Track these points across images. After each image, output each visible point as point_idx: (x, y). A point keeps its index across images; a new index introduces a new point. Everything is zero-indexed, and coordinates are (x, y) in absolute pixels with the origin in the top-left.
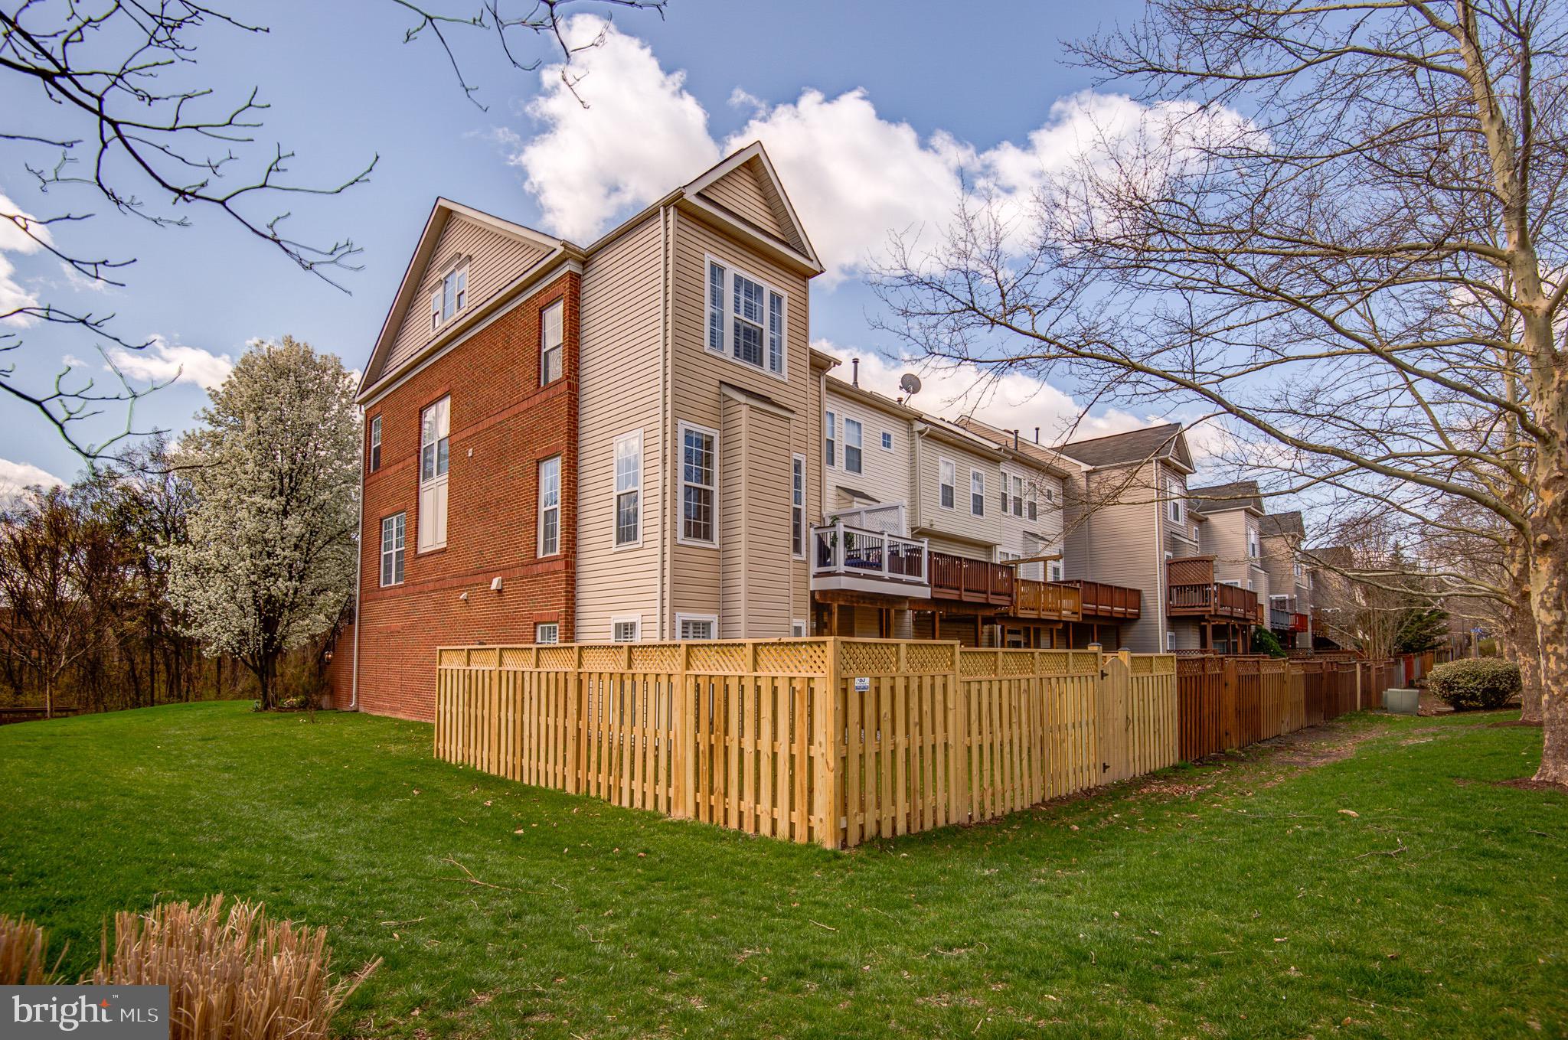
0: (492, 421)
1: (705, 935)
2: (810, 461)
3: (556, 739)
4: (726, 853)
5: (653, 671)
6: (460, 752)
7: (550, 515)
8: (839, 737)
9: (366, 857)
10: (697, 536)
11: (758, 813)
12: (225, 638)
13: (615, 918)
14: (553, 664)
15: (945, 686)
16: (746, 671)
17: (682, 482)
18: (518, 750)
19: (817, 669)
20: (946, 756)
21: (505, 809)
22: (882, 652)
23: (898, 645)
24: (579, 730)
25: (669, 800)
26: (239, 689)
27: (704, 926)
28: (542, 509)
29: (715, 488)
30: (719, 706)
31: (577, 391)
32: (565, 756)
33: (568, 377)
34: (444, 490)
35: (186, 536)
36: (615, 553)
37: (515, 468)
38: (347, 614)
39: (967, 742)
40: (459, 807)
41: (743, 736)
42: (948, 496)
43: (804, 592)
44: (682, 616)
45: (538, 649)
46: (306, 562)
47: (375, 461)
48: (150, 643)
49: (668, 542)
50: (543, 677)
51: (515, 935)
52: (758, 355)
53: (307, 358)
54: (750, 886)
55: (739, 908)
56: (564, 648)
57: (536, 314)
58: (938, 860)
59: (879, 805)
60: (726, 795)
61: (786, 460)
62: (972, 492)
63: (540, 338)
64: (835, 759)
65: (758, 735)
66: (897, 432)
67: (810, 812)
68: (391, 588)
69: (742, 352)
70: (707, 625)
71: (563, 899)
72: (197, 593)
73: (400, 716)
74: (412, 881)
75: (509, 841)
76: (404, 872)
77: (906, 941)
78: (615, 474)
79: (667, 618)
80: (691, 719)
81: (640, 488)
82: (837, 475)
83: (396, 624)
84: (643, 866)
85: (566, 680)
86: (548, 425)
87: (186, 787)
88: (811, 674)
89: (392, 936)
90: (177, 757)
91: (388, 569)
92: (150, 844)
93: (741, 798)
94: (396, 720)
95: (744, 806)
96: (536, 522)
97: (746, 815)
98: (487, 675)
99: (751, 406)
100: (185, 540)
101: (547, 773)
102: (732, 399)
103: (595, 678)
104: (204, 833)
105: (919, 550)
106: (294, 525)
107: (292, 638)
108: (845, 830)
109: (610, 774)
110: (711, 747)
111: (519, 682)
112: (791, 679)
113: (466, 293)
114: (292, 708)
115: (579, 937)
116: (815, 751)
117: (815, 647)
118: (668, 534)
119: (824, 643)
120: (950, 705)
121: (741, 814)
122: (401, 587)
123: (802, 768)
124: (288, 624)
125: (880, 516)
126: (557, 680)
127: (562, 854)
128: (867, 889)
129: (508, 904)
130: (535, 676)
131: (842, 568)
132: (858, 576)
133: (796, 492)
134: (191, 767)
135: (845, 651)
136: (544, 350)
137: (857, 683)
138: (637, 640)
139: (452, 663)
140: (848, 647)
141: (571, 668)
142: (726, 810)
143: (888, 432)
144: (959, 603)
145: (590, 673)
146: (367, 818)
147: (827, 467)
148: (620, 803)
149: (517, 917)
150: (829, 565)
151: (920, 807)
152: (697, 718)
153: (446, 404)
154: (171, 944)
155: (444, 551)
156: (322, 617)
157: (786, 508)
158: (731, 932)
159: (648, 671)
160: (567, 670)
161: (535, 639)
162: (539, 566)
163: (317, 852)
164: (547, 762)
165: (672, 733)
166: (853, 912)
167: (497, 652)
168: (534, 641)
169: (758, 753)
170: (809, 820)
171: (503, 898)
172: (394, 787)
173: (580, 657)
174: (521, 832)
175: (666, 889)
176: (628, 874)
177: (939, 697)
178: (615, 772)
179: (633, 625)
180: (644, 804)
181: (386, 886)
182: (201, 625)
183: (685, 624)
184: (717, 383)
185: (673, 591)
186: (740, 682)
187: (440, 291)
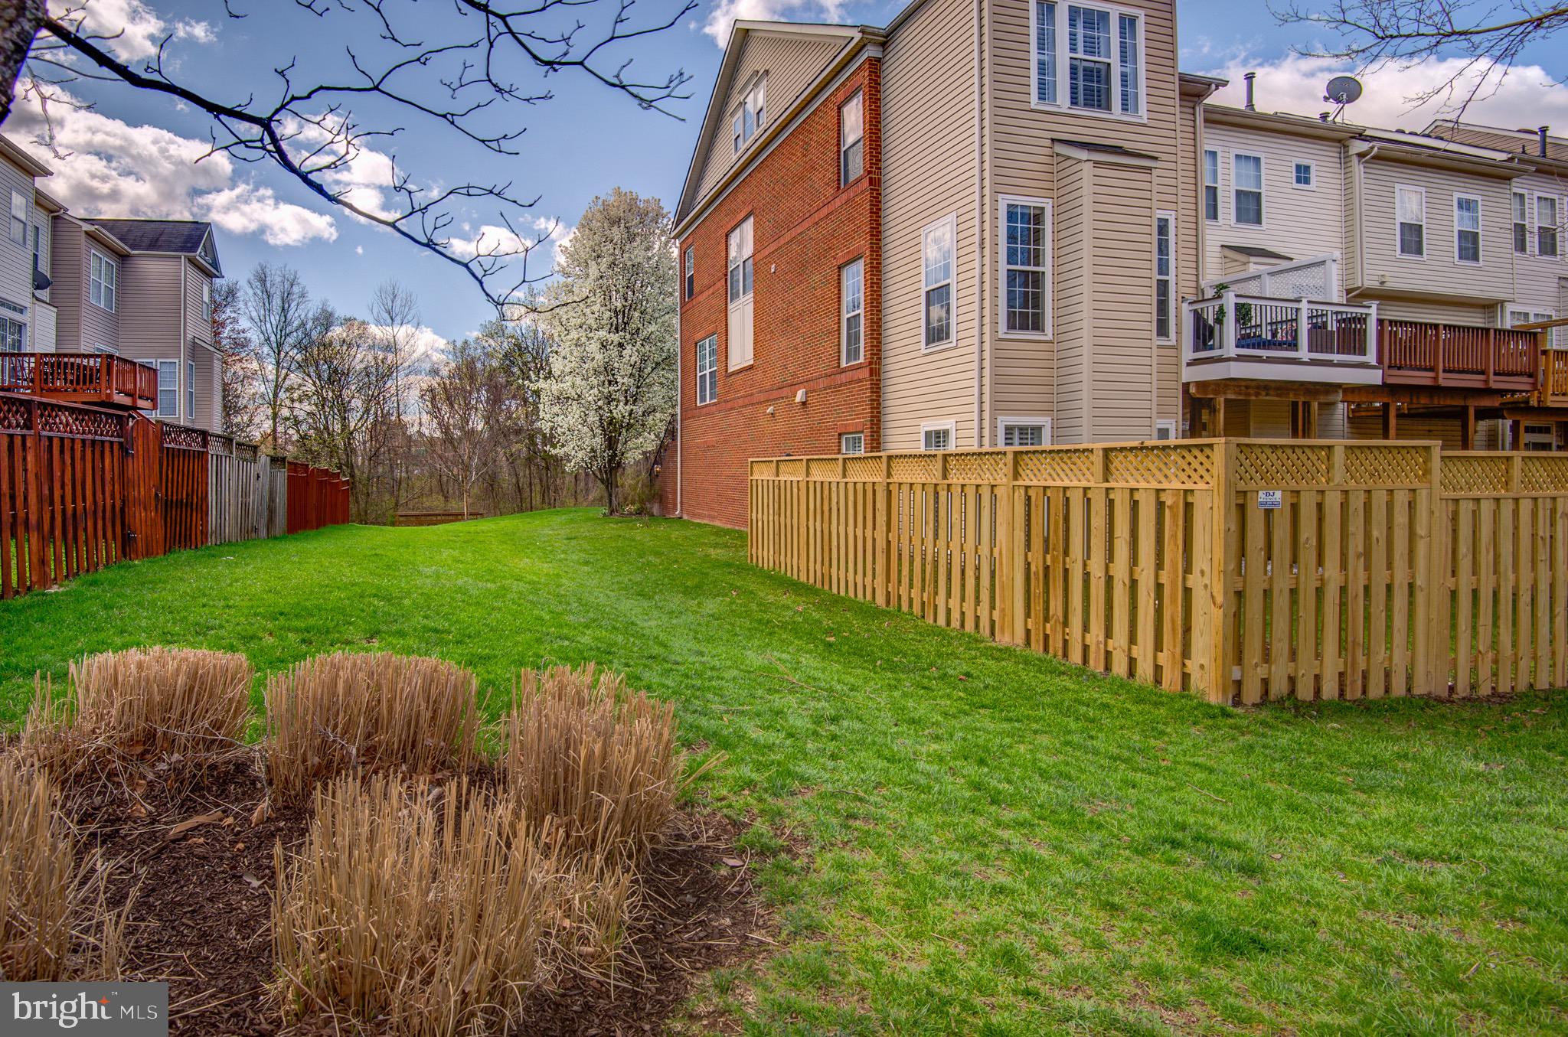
0: (793, 233)
1: (1043, 774)
2: (1181, 218)
3: (865, 551)
4: (1068, 690)
5: (973, 482)
6: (771, 558)
7: (853, 321)
8: (1232, 566)
9: (695, 646)
10: (1024, 327)
11: (1110, 649)
12: (580, 454)
13: (937, 738)
14: (861, 475)
15: (1411, 506)
16: (1093, 480)
17: (1003, 266)
18: (827, 559)
19: (1197, 479)
20: (1411, 604)
21: (816, 615)
22: (1304, 458)
23: (1330, 447)
24: (889, 542)
25: (993, 623)
26: (591, 497)
27: (1044, 766)
28: (845, 316)
29: (1047, 268)
30: (1056, 522)
31: (880, 186)
32: (874, 569)
33: (870, 172)
34: (749, 310)
35: (550, 372)
36: (925, 355)
37: (817, 277)
38: (671, 433)
39: (1450, 583)
40: (773, 609)
41: (1089, 558)
42: (1412, 238)
43: (1173, 384)
44: (1005, 420)
45: (844, 460)
46: (638, 387)
47: (689, 289)
48: (529, 460)
49: (987, 338)
50: (851, 487)
51: (834, 738)
52: (1103, 97)
53: (632, 204)
54: (1101, 730)
55: (1086, 753)
56: (871, 458)
57: (835, 113)
58: (1397, 740)
59: (1293, 655)
60: (1066, 623)
61: (1147, 221)
62: (1456, 229)
63: (839, 137)
64: (1225, 593)
65: (1110, 557)
66: (1321, 161)
67: (1186, 653)
68: (706, 406)
69: (1081, 98)
70: (1037, 431)
71: (880, 711)
72: (560, 418)
73: (717, 523)
74: (735, 672)
75: (821, 647)
76: (729, 663)
77: (1341, 835)
78: (923, 269)
79: (986, 424)
80: (1020, 535)
81: (952, 280)
82: (1226, 229)
83: (712, 439)
84: (965, 690)
85: (874, 491)
86: (848, 228)
87: (558, 576)
88: (1189, 486)
89: (722, 719)
90: (551, 552)
91: (703, 390)
92: (536, 619)
93: (1086, 628)
94: (714, 527)
95: (1090, 639)
96: (839, 330)
97: (1093, 649)
98: (795, 485)
99: (1096, 162)
100: (549, 375)
101: (856, 584)
102: (1069, 158)
103: (905, 489)
104: (573, 614)
105: (1362, 320)
106: (631, 353)
107: (629, 455)
108: (1239, 684)
109: (923, 590)
110: (1047, 568)
111: (826, 492)
112: (1158, 491)
113: (765, 109)
114: (631, 514)
115: (899, 751)
116: (1193, 581)
117: (1196, 452)
118: (987, 329)
119: (1211, 446)
120: (1421, 530)
121: (1086, 648)
122: (714, 404)
123: (1173, 601)
124: (626, 442)
125: (1295, 278)
126: (865, 491)
127: (875, 666)
128: (1273, 760)
129: (827, 708)
130: (842, 487)
131: (1231, 349)
132: (1258, 359)
133: (1160, 260)
134: (560, 560)
135: (1242, 457)
136: (843, 149)
137: (1262, 496)
138: (952, 447)
139: (763, 474)
140: (1247, 450)
141: (879, 479)
142: (1065, 642)
143: (1304, 162)
144: (1435, 390)
145: (900, 484)
146: (695, 612)
147: (1206, 224)
148: (935, 621)
149: (834, 720)
150: (1212, 348)
151: (1362, 666)
152: (1028, 535)
153: (749, 226)
154: (560, 699)
155: (751, 367)
156: (653, 437)
157: (1147, 282)
158: (1078, 778)
159: (967, 481)
160: (875, 480)
161: (840, 450)
162: (843, 375)
163: (657, 638)
164: (855, 573)
165: (996, 551)
166: (1252, 785)
167: (805, 463)
168: (839, 452)
169: (1109, 580)
170: (1184, 665)
171: (819, 700)
172: (716, 586)
173: (889, 467)
174: (832, 639)
175: (993, 718)
176: (949, 696)
177: (1401, 519)
178: (929, 589)
179: (946, 433)
180: (962, 625)
181: (715, 674)
182: (563, 446)
183: (1009, 430)
184: (1048, 143)
185: (994, 392)
186: (1085, 494)
187: (740, 113)
